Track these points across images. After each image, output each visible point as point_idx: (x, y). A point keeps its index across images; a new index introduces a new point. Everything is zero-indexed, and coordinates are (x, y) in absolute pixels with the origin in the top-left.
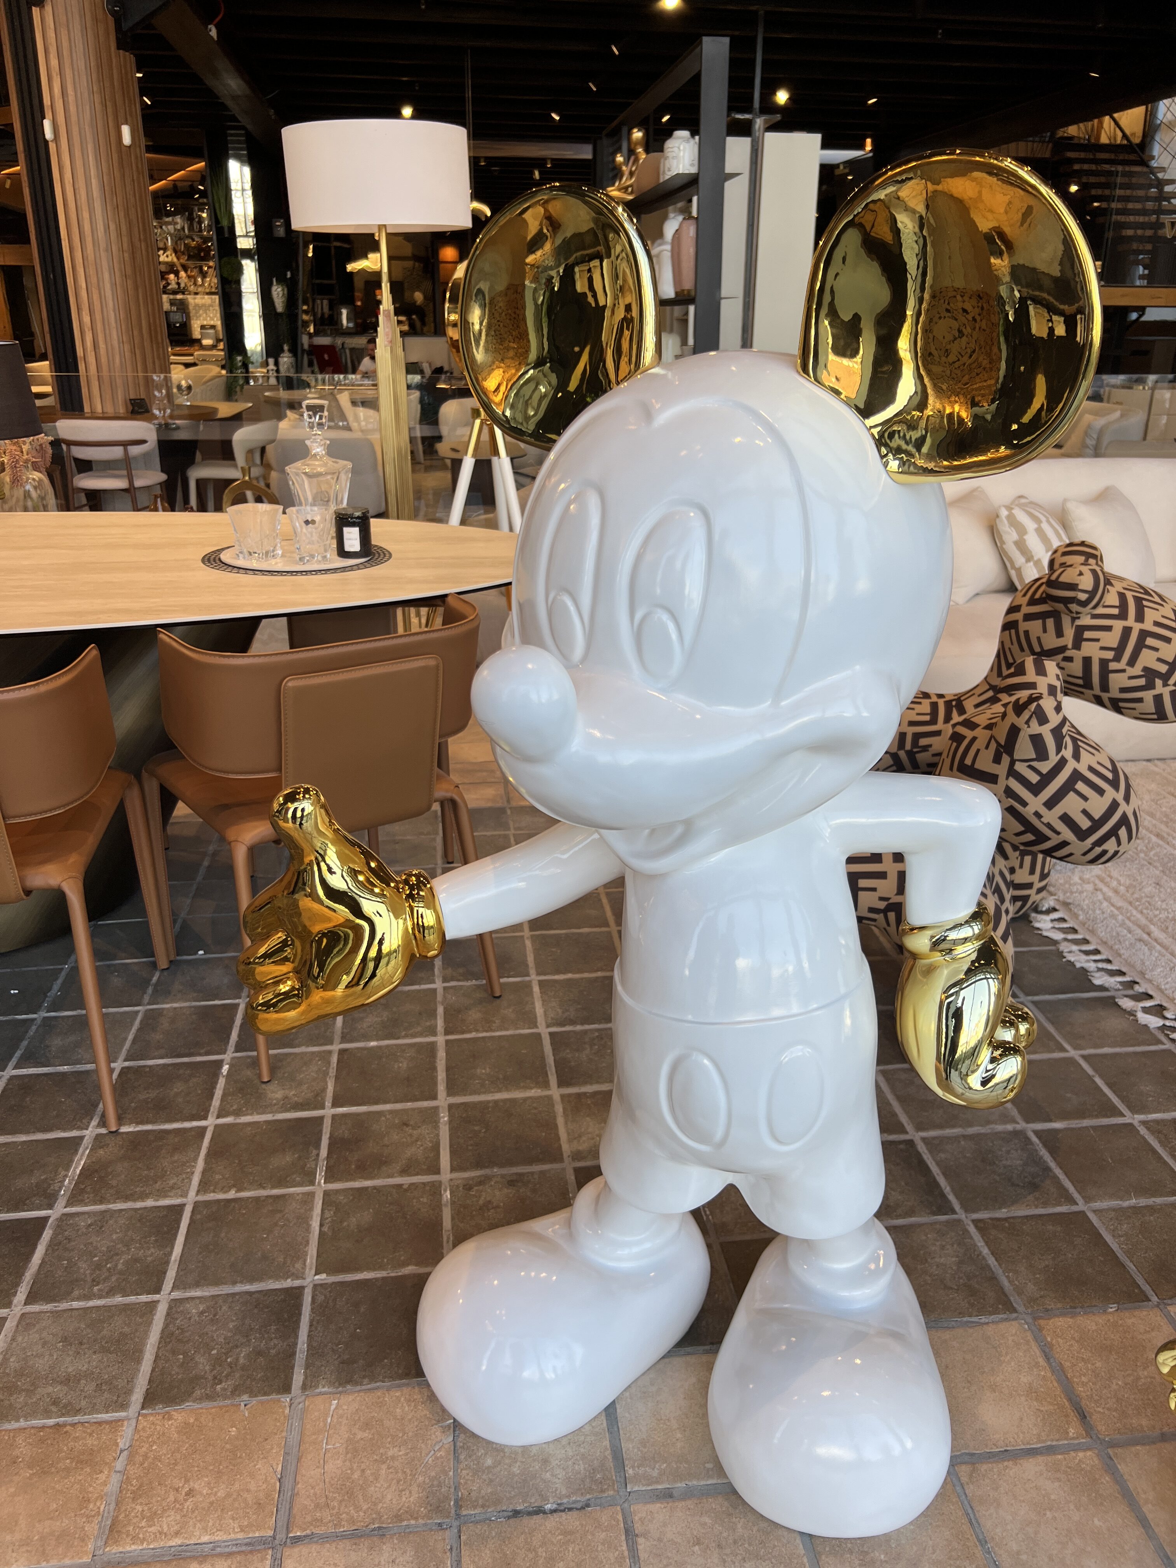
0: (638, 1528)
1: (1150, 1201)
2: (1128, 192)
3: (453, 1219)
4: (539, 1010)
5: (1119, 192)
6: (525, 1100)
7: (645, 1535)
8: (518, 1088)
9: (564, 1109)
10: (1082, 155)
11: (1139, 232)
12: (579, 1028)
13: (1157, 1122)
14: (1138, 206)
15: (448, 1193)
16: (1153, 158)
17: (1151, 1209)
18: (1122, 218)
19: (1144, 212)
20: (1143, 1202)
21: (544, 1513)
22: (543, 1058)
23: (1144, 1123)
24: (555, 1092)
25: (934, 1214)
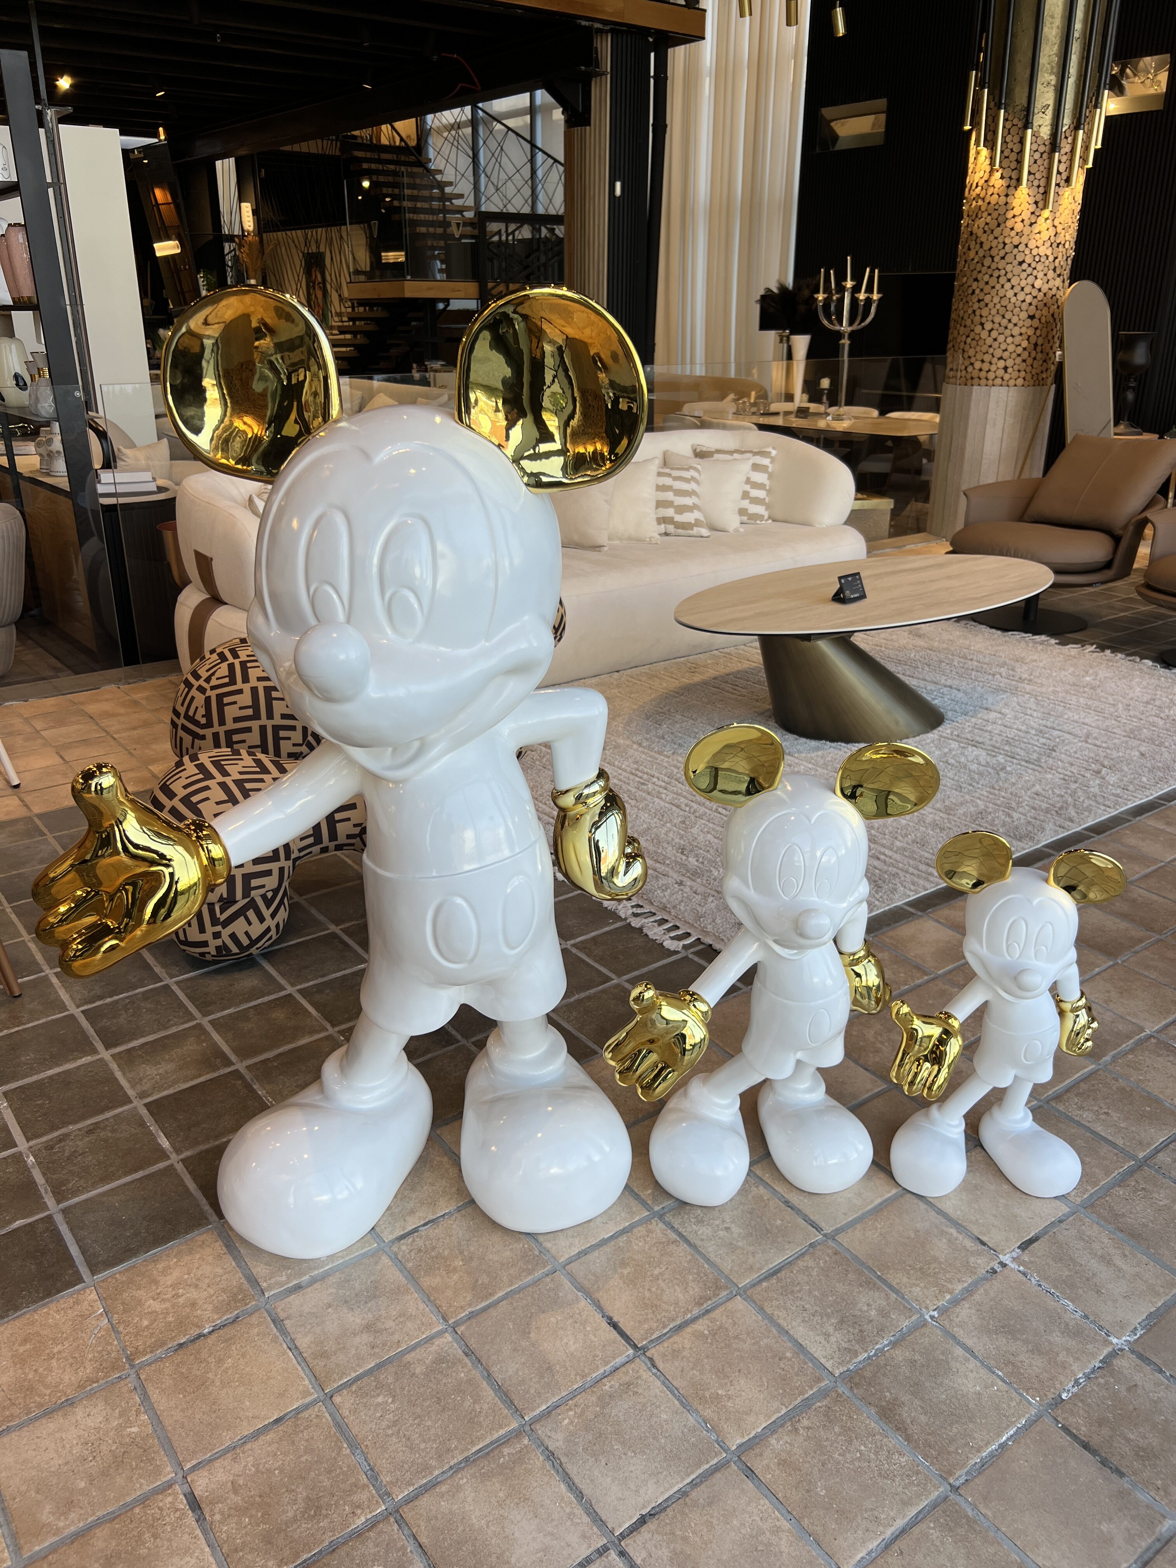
0: (282, 1315)
1: (587, 993)
2: (415, 192)
3: (44, 1174)
4: (64, 996)
5: (407, 192)
6: (78, 1068)
7: (288, 1318)
8: (68, 1061)
9: (119, 1066)
10: (368, 155)
11: (431, 230)
12: (109, 1000)
13: (582, 942)
14: (426, 205)
15: (32, 1158)
16: (430, 160)
17: (589, 998)
18: (415, 217)
19: (431, 211)
20: (583, 995)
21: (204, 1335)
22: (83, 1032)
23: (573, 945)
24: (105, 1055)
25: (445, 1047)
